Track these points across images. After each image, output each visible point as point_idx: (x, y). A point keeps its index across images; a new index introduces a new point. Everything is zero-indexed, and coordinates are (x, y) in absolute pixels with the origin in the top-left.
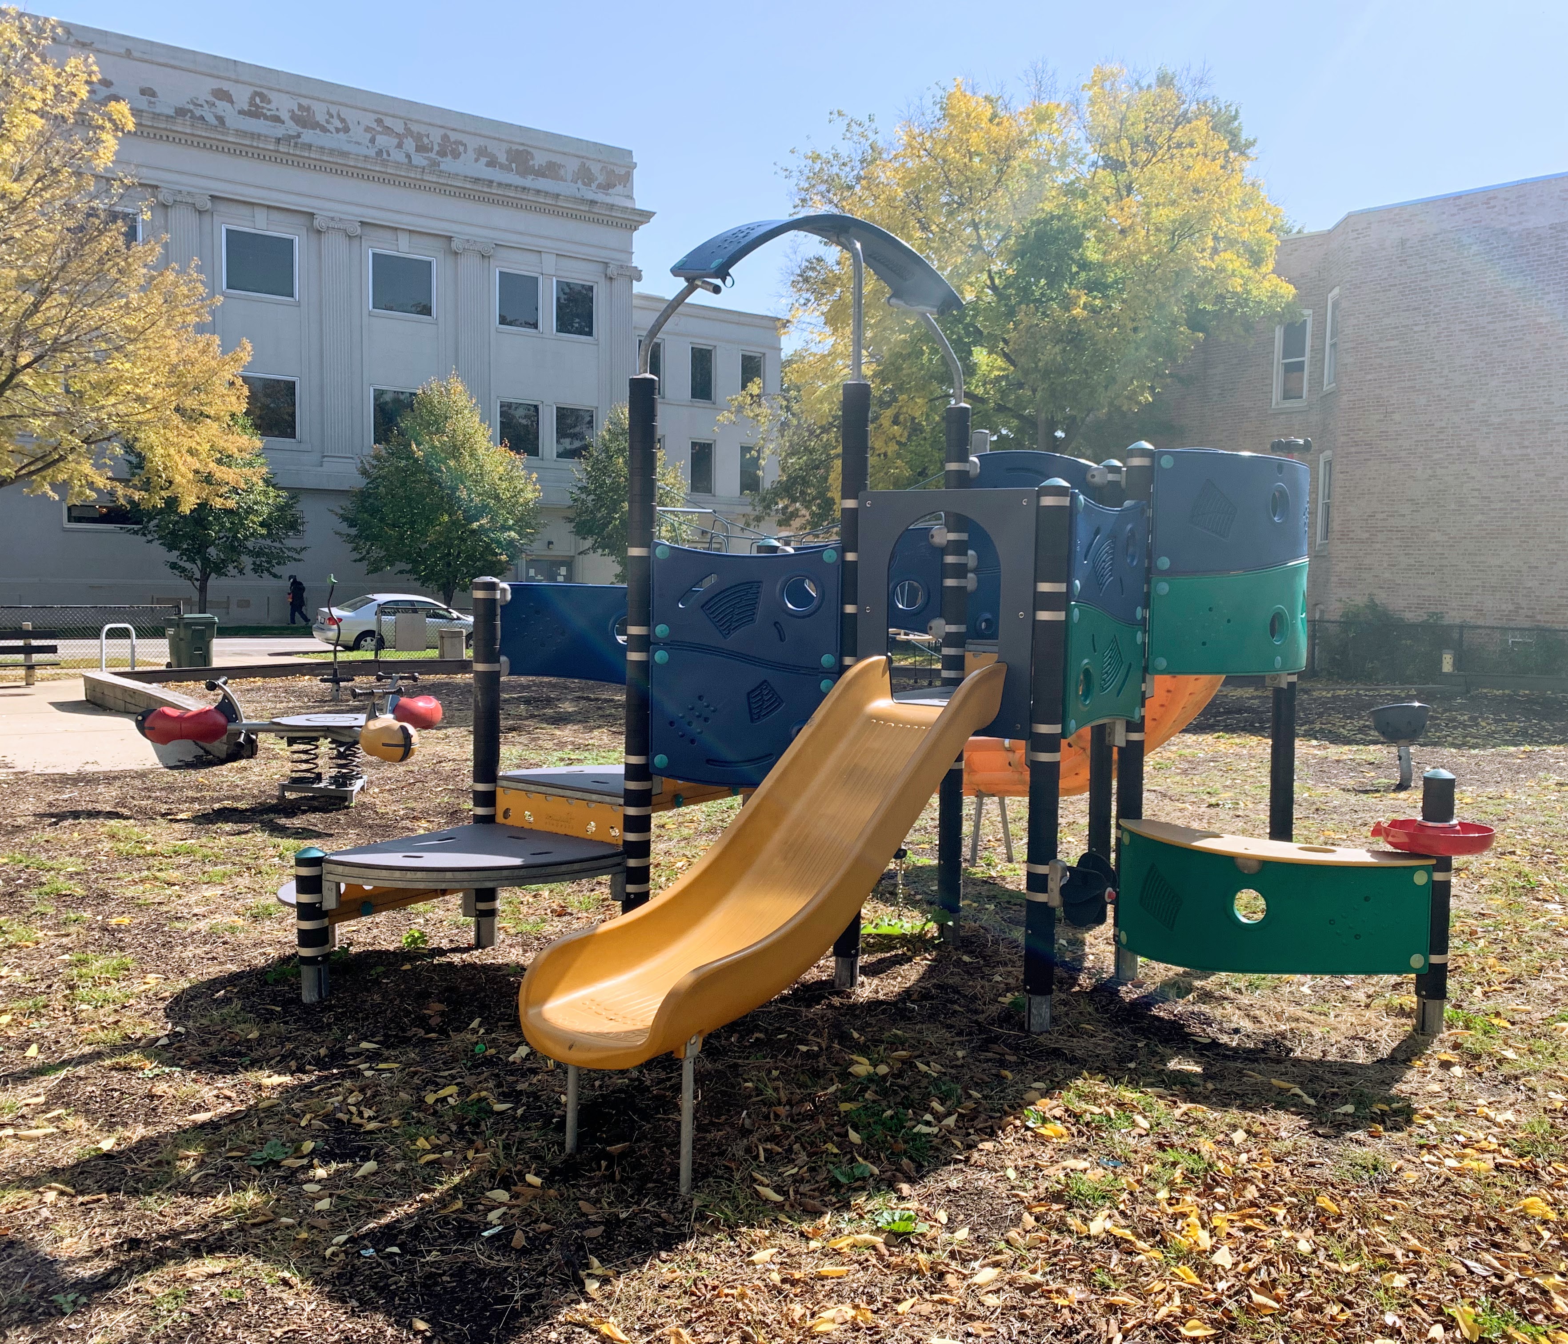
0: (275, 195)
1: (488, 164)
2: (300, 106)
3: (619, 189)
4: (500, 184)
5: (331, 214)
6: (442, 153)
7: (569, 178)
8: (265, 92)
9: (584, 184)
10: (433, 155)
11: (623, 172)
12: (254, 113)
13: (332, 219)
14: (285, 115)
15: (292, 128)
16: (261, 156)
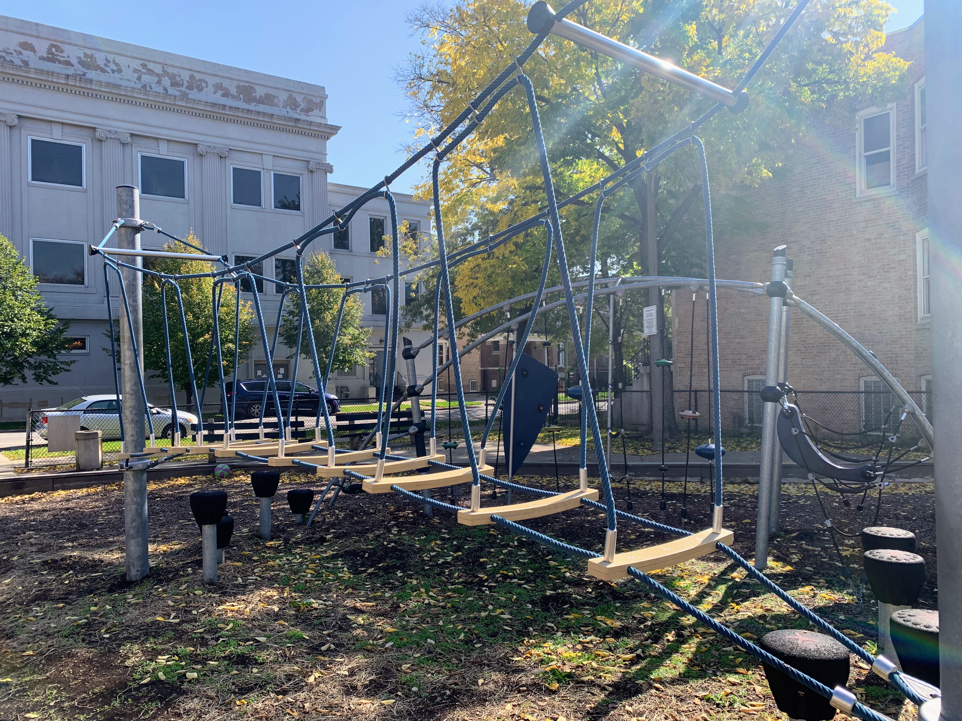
0: (67, 115)
1: (223, 96)
2: (86, 55)
3: (316, 112)
4: (231, 108)
5: (109, 129)
6: (190, 88)
7: (281, 105)
8: (58, 44)
9: (292, 109)
10: (183, 89)
11: (318, 100)
12: (51, 58)
13: (110, 131)
14: (74, 61)
15: (80, 70)
16: (56, 88)
